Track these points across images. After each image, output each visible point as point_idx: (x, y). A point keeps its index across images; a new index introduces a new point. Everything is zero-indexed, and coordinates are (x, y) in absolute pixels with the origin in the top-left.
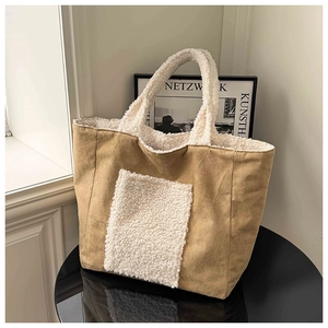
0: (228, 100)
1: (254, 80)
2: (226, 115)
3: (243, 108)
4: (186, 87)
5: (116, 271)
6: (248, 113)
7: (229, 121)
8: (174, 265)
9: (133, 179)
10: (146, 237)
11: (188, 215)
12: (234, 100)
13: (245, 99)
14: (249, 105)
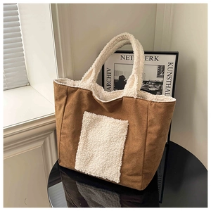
0: (159, 67)
1: (177, 54)
2: (159, 76)
3: (169, 71)
6: (173, 75)
7: (160, 80)
12: (164, 67)
13: (171, 66)
14: (173, 70)
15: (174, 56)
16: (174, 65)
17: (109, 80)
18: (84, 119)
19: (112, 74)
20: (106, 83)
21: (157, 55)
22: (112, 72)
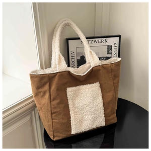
0: (108, 46)
1: (119, 36)
2: (108, 53)
3: (115, 49)
4: (90, 42)
7: (109, 55)
12: (111, 46)
16: (118, 44)
17: (73, 60)
18: (68, 93)
19: (75, 55)
20: (71, 62)
21: (106, 39)
22: (75, 54)
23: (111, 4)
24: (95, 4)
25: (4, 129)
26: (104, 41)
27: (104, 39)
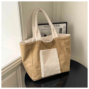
0: (60, 29)
2: (60, 32)
5: (45, 76)
6: (65, 31)
8: (59, 68)
9: (44, 52)
10: (51, 64)
11: (58, 55)
12: (62, 29)
13: (64, 28)
14: (65, 29)
15: (66, 24)
16: (66, 27)
21: (59, 24)
23: (62, 2)
24: (52, 2)
25: (2, 79)
26: (58, 26)
27: (58, 24)
